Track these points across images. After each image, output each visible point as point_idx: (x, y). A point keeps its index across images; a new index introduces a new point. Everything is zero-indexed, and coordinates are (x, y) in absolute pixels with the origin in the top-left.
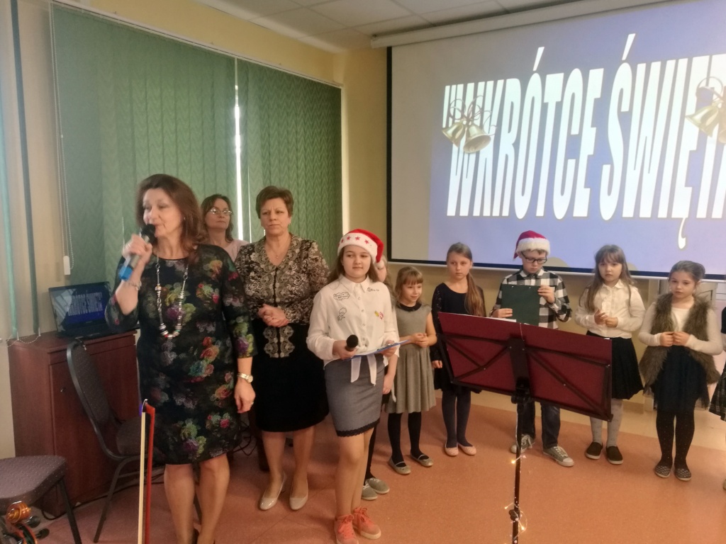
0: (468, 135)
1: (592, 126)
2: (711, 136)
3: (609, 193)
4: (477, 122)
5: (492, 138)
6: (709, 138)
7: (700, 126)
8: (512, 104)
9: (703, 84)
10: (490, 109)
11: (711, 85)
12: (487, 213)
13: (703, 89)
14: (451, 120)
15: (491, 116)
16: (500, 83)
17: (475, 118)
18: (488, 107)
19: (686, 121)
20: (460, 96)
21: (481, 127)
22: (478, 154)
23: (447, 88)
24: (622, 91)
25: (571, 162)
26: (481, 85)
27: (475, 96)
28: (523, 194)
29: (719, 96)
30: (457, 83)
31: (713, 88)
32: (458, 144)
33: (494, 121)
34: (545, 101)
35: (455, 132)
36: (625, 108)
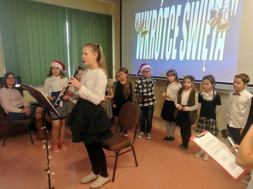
0: (142, 31)
1: (178, 26)
2: (215, 29)
3: (182, 51)
4: (144, 26)
5: (149, 31)
6: (214, 30)
7: (211, 25)
8: (154, 19)
9: (213, 9)
10: (148, 21)
11: (215, 9)
12: (147, 58)
13: (213, 11)
14: (137, 25)
15: (148, 24)
16: (151, 11)
17: (144, 24)
18: (147, 21)
19: (207, 23)
20: (140, 17)
21: (146, 27)
22: (145, 37)
23: (136, 14)
24: (187, 13)
25: (171, 40)
26: (146, 12)
27: (144, 17)
28: (157, 51)
29: (218, 13)
30: (139, 13)
31: (216, 10)
32: (139, 34)
33: (149, 26)
34: (164, 18)
35: (138, 30)
36: (188, 19)
